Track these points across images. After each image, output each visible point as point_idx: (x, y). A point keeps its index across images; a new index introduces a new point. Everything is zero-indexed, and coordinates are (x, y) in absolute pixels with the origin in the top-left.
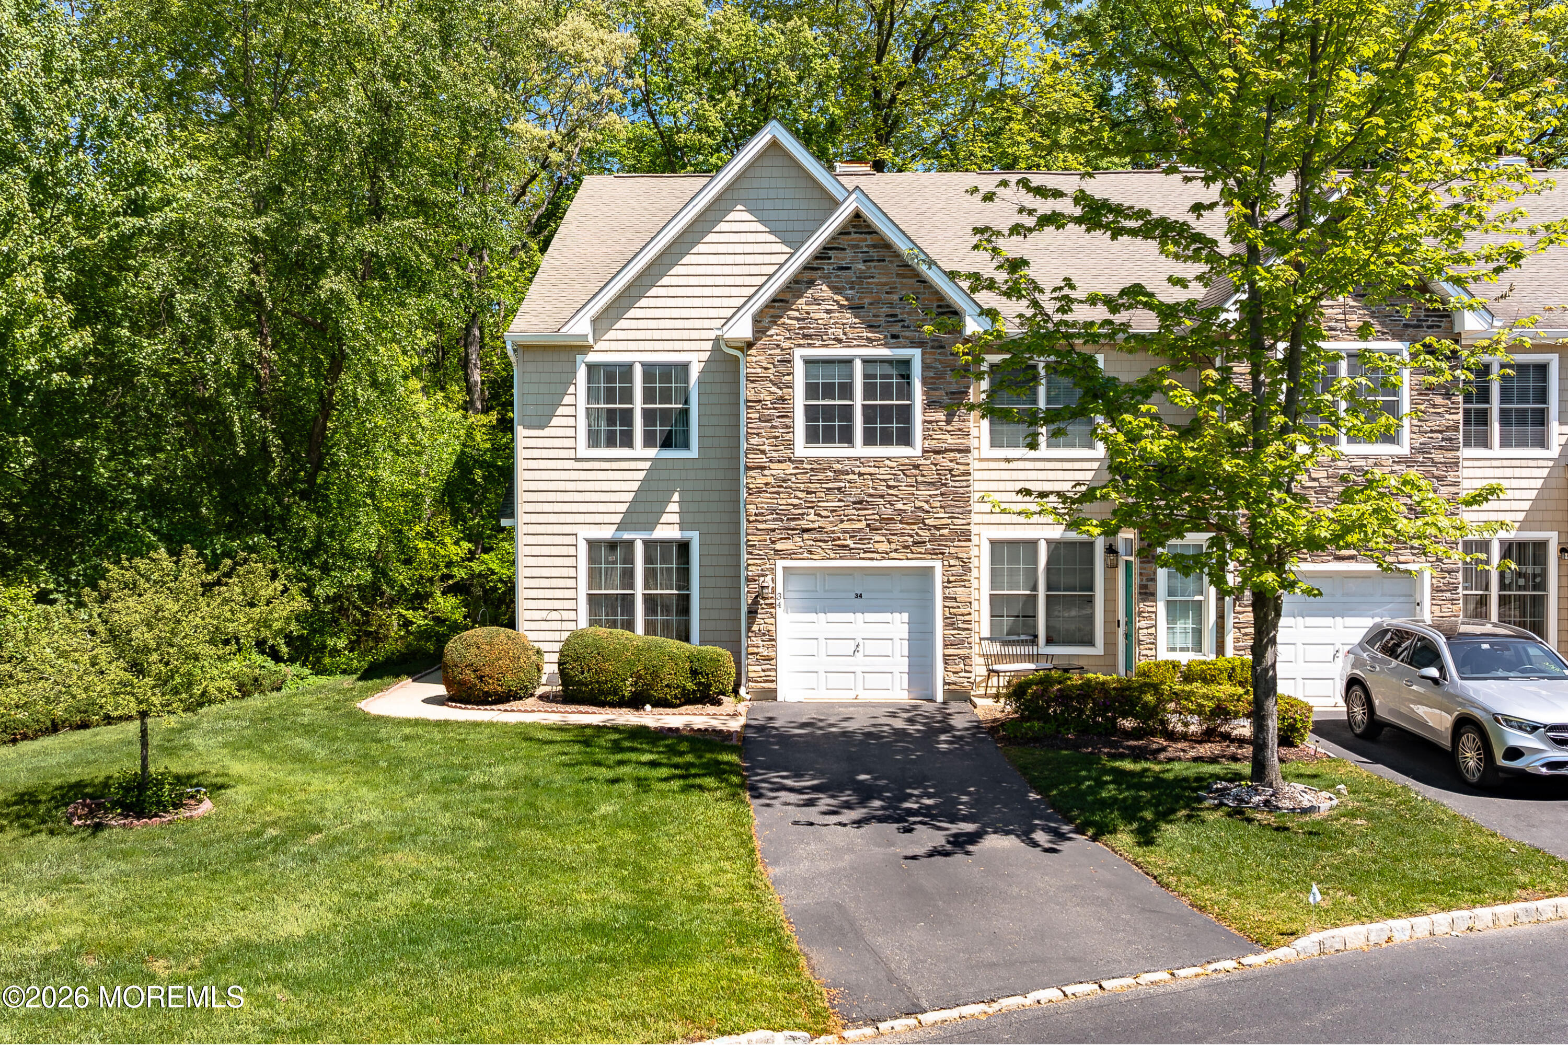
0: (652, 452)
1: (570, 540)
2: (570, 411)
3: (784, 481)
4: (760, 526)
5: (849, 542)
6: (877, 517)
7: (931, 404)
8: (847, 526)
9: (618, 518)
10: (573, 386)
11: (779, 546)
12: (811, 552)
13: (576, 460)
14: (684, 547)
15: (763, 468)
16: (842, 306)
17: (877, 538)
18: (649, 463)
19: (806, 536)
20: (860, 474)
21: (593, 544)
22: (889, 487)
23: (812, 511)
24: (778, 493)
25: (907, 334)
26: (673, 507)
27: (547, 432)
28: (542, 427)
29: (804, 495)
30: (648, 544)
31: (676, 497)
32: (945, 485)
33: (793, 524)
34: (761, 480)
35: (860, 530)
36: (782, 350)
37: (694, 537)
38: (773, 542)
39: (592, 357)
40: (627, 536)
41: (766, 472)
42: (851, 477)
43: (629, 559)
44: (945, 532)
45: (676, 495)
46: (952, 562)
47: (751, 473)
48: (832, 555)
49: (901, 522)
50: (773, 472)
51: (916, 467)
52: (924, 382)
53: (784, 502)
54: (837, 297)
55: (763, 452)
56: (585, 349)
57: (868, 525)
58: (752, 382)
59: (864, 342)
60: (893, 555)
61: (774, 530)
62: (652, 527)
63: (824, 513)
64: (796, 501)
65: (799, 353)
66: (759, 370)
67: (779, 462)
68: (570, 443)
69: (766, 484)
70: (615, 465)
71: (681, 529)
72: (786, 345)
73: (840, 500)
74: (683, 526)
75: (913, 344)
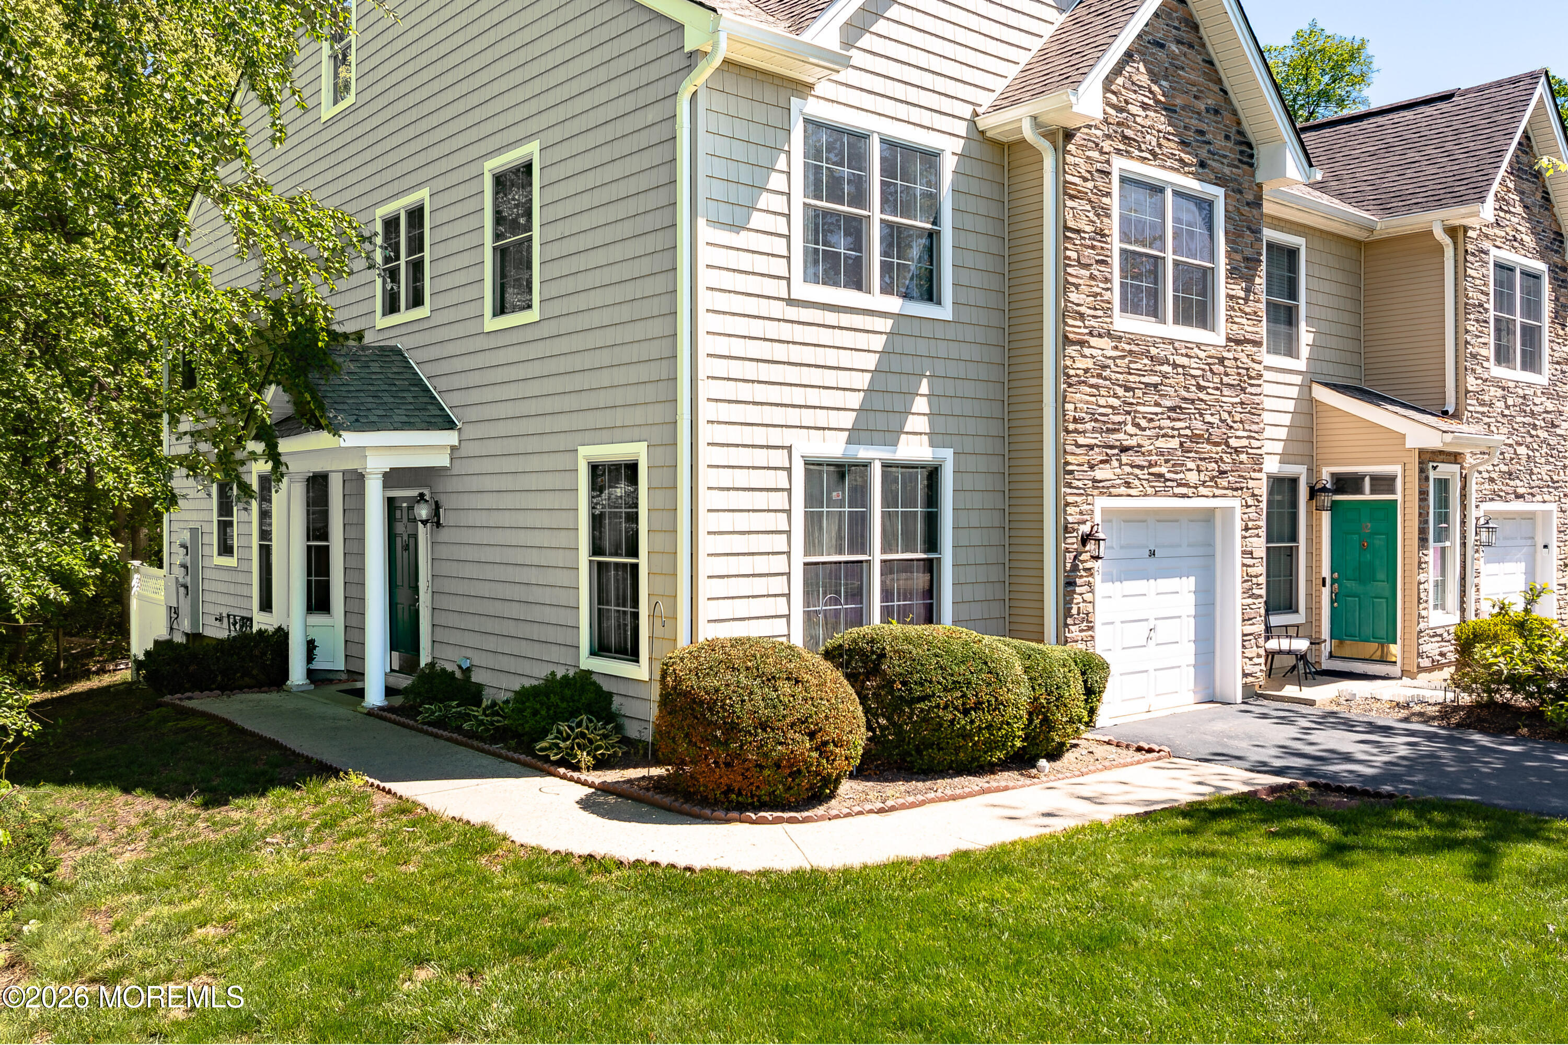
0: (894, 304)
1: (779, 458)
2: (779, 204)
3: (1105, 367)
4: (1081, 440)
5: (1163, 470)
6: (1188, 432)
7: (1233, 273)
8: (1161, 443)
9: (848, 420)
10: (783, 156)
11: (1099, 474)
12: (1128, 485)
13: (790, 302)
14: (933, 474)
15: (1082, 343)
16: (1157, 101)
17: (1191, 465)
18: (890, 322)
19: (1124, 458)
20: (1175, 366)
21: (813, 466)
22: (1200, 388)
23: (1129, 418)
24: (1096, 387)
25: (1214, 164)
26: (921, 405)
27: (743, 239)
28: (736, 227)
29: (1120, 391)
30: (886, 466)
31: (924, 388)
32: (1243, 390)
33: (1113, 438)
34: (1082, 363)
35: (1172, 451)
36: (1102, 153)
37: (947, 454)
38: (1092, 467)
39: (814, 108)
40: (863, 453)
41: (1087, 351)
42: (1166, 368)
43: (861, 495)
44: (1243, 457)
45: (925, 382)
46: (1250, 502)
47: (1071, 350)
48: (1150, 491)
49: (1209, 441)
50: (1095, 352)
51: (1222, 360)
52: (1228, 241)
53: (1102, 401)
54: (1155, 88)
55: (1082, 316)
56: (803, 88)
57: (1181, 444)
58: (1072, 197)
59: (1176, 165)
60: (1202, 490)
61: (1091, 447)
62: (892, 436)
63: (1144, 423)
64: (1116, 402)
65: (1119, 164)
66: (1077, 180)
67: (1100, 336)
68: (779, 267)
69: (1086, 371)
70: (846, 320)
71: (932, 444)
72: (1106, 146)
73: (1157, 404)
74: (935, 438)
75: (1220, 181)
